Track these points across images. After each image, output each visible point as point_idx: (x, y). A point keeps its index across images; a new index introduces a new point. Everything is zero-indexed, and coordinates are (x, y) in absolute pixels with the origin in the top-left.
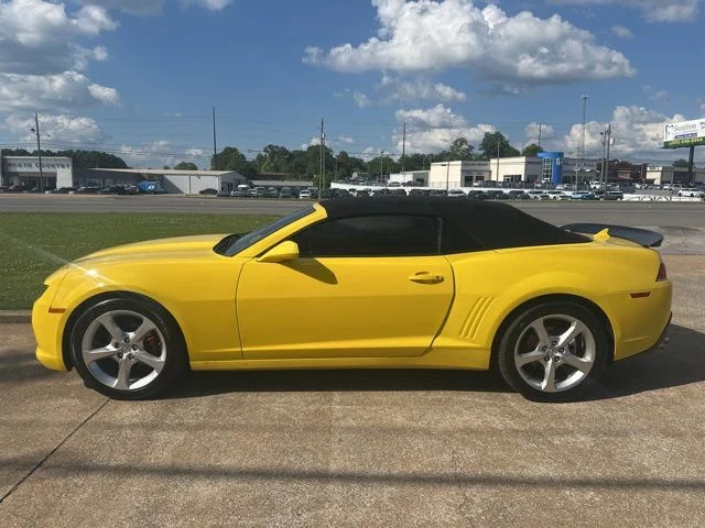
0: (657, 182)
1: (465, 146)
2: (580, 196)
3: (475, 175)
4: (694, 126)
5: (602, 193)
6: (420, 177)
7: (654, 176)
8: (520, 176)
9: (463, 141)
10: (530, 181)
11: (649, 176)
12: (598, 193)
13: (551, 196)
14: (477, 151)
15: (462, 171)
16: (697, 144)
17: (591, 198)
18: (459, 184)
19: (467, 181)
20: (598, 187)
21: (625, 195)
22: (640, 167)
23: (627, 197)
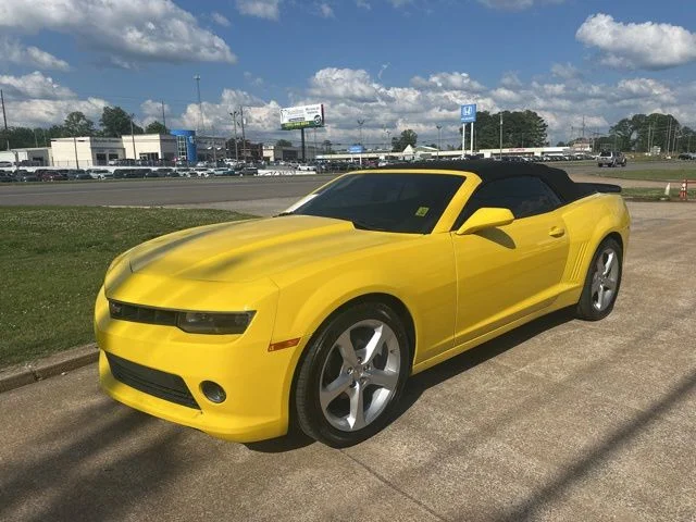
0: (272, 159)
1: (82, 122)
2: (221, 172)
3: (107, 153)
4: (301, 111)
5: (240, 169)
6: (37, 156)
7: (268, 153)
8: (157, 154)
9: (80, 116)
10: (168, 158)
11: (266, 154)
12: (236, 169)
13: (199, 173)
14: (98, 127)
15: (92, 148)
16: (306, 126)
17: (231, 174)
18: (91, 163)
19: (100, 158)
20: (232, 164)
21: (259, 171)
22: (257, 146)
23: (261, 172)
